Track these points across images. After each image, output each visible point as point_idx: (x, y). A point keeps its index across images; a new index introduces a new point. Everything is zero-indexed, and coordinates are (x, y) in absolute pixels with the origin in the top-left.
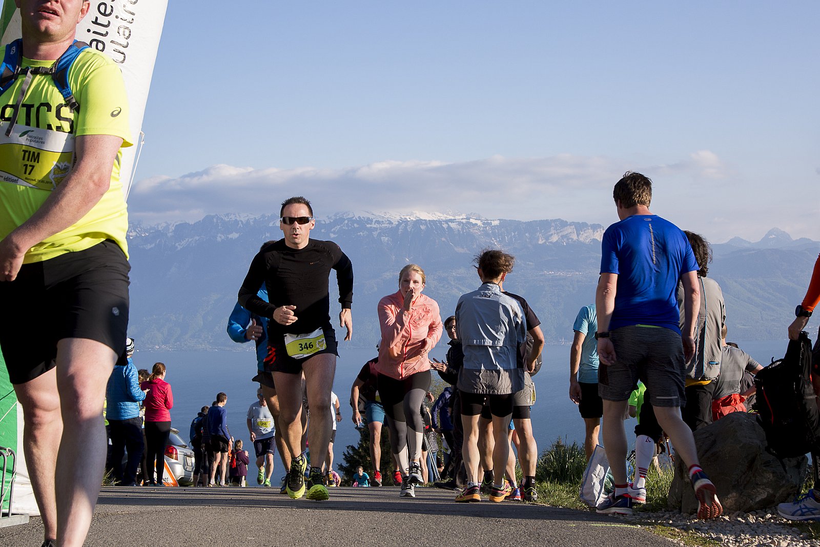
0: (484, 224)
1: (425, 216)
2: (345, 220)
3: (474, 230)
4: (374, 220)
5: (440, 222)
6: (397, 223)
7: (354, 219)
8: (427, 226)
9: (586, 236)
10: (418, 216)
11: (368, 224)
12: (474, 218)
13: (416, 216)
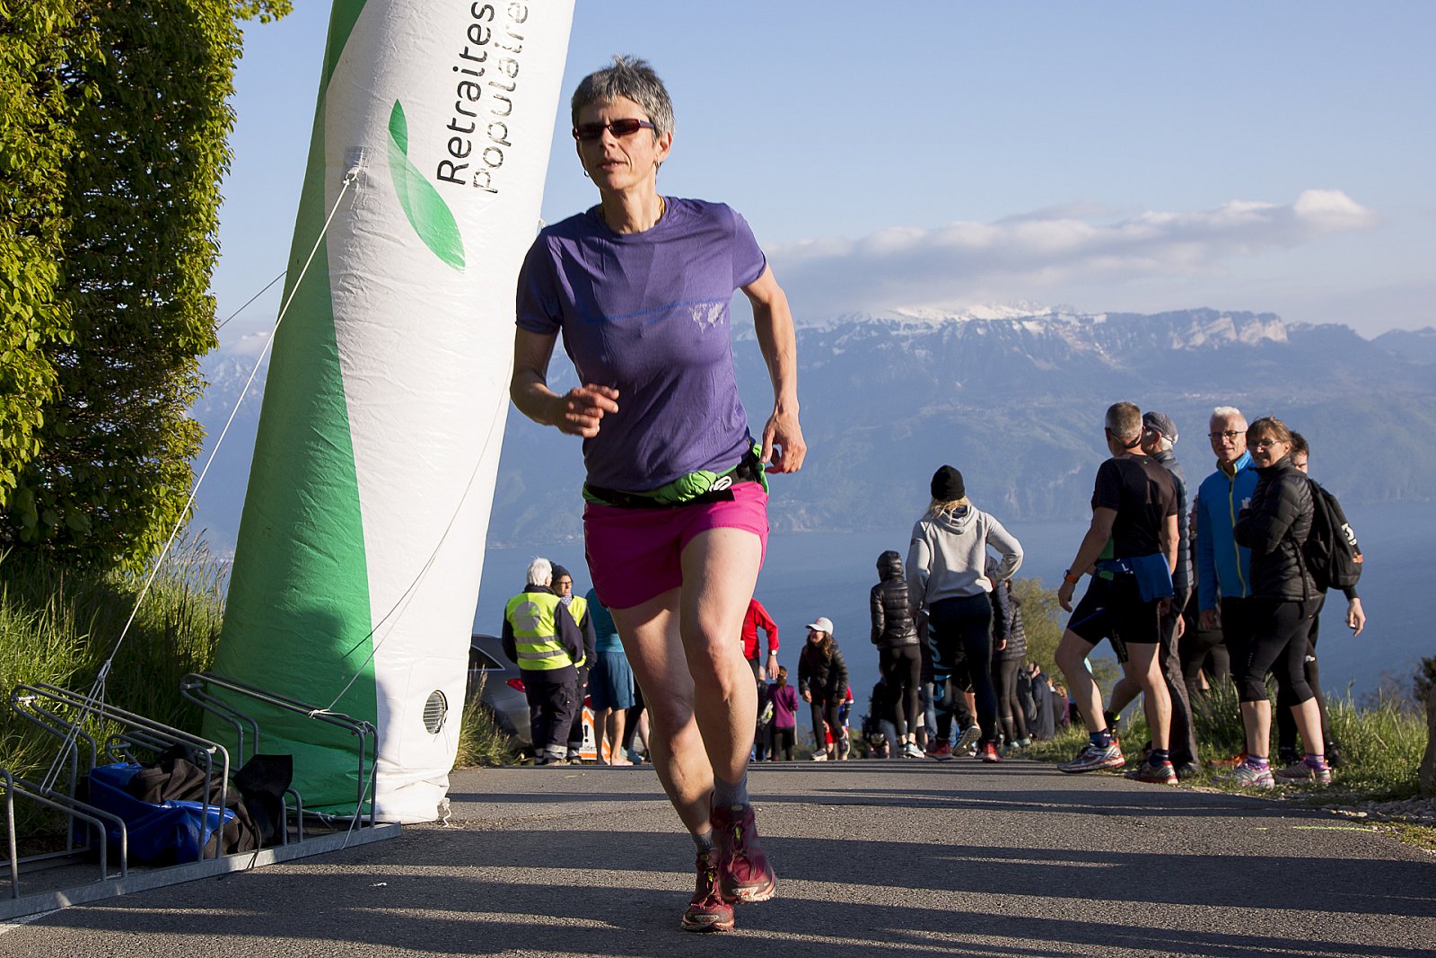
0: (1081, 321)
1: (985, 313)
2: (856, 325)
3: (1065, 331)
4: (902, 324)
5: (1009, 321)
6: (939, 327)
7: (871, 322)
8: (989, 330)
9: (1253, 334)
10: (973, 313)
11: (893, 330)
12: (1065, 312)
13: (970, 315)
